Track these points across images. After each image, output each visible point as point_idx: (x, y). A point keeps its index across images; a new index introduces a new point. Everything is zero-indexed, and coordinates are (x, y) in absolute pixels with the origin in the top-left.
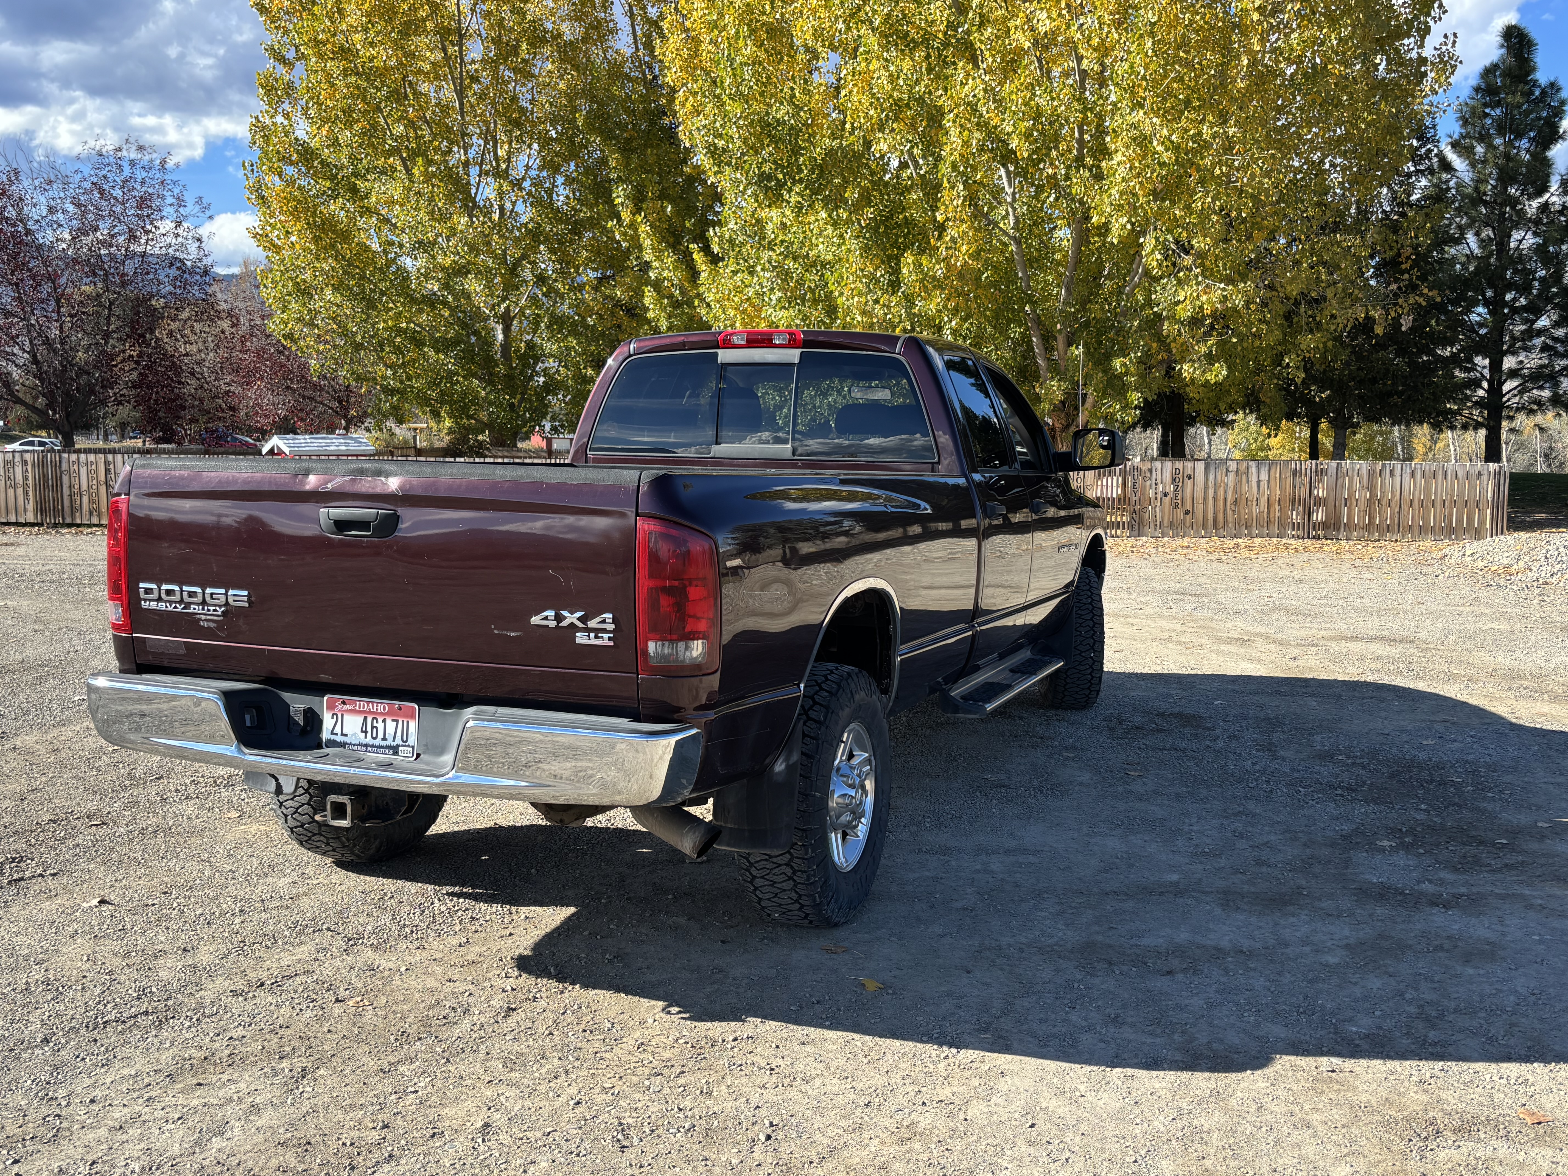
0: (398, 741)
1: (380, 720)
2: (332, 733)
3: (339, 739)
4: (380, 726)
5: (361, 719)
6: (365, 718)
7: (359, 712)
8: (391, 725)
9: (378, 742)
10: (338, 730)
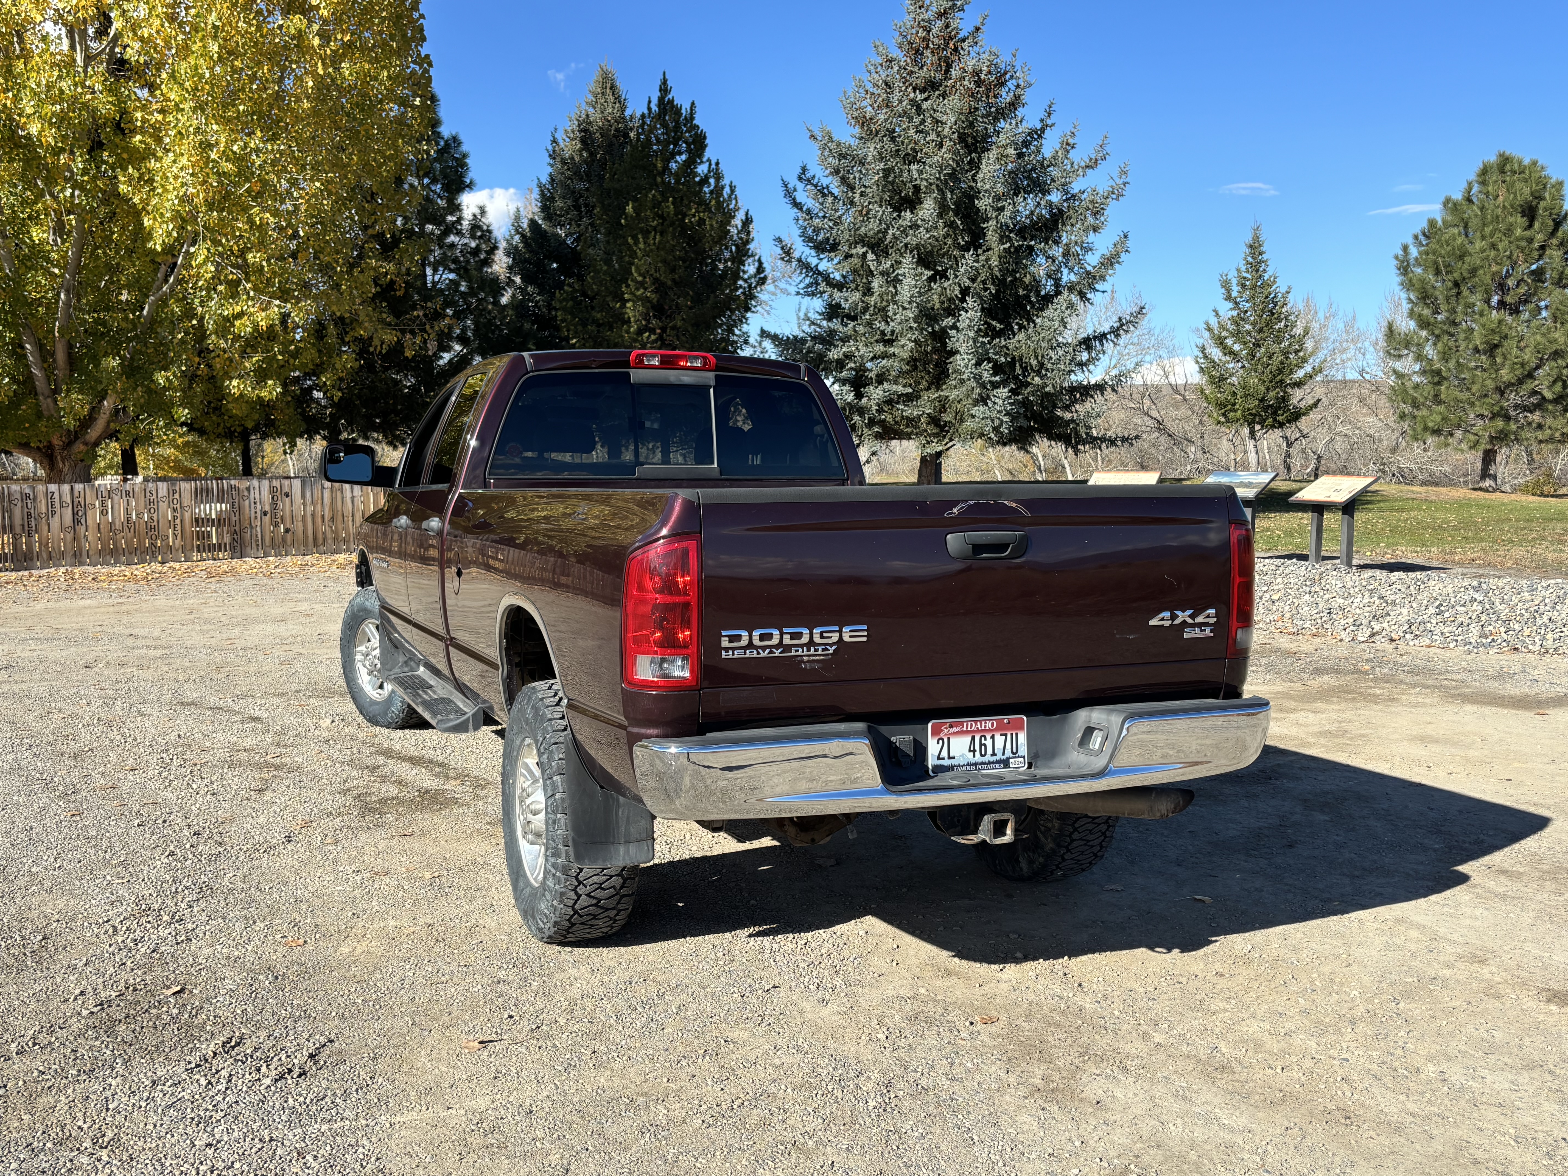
0: (1008, 753)
1: (988, 737)
2: (939, 758)
3: (946, 762)
4: (989, 742)
5: (968, 739)
6: (973, 738)
7: (967, 732)
8: (999, 740)
9: (988, 758)
10: (944, 754)
